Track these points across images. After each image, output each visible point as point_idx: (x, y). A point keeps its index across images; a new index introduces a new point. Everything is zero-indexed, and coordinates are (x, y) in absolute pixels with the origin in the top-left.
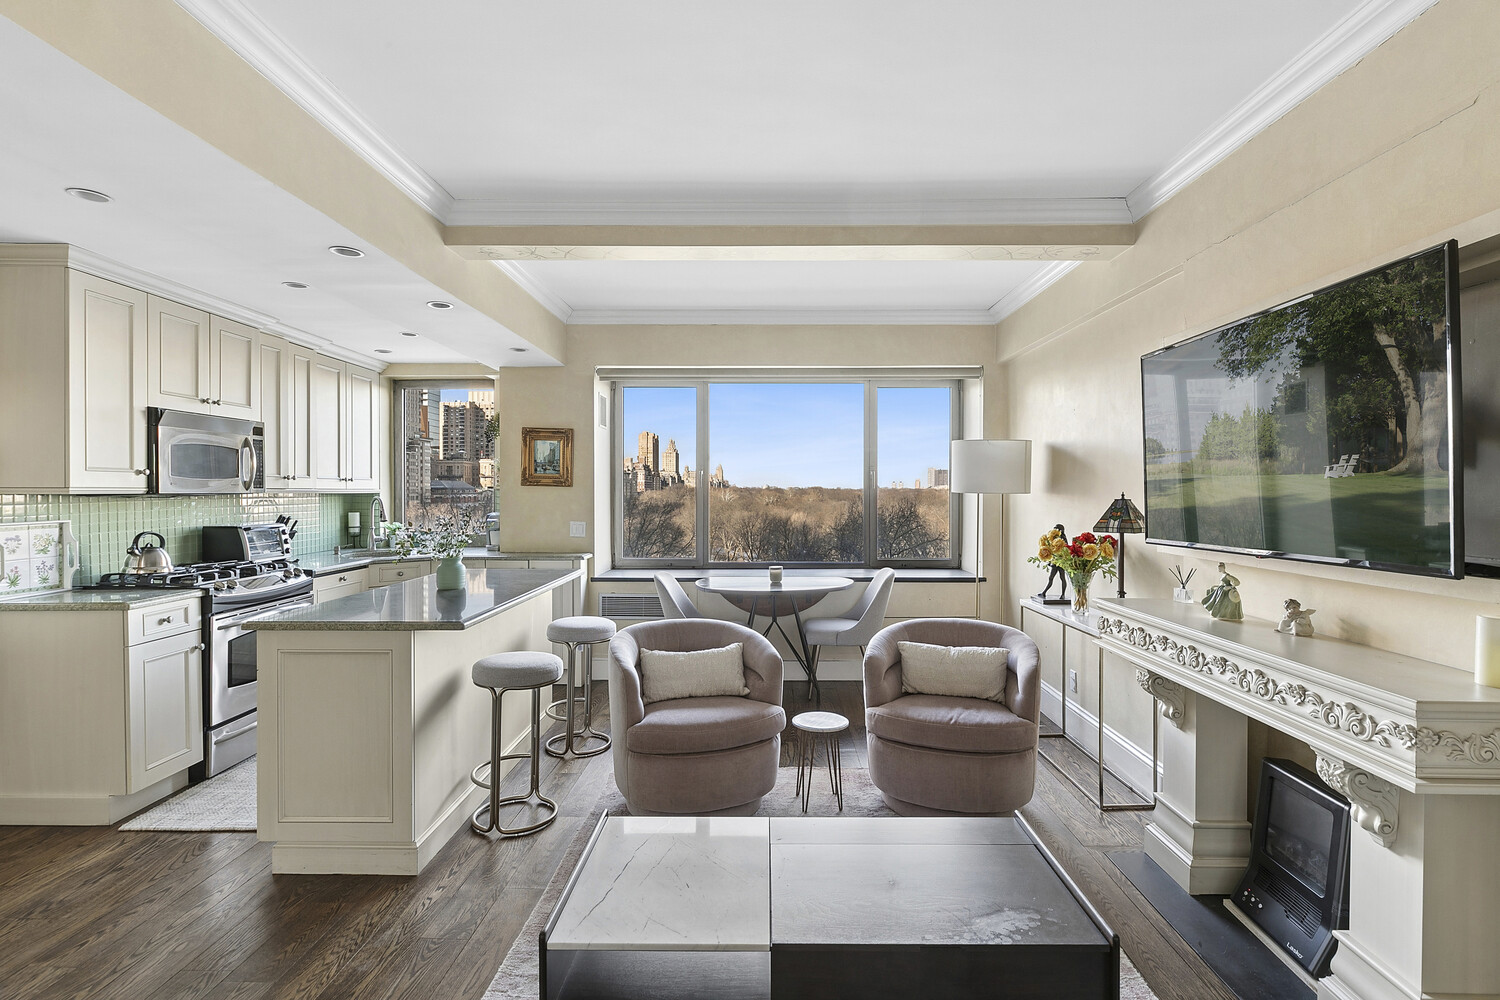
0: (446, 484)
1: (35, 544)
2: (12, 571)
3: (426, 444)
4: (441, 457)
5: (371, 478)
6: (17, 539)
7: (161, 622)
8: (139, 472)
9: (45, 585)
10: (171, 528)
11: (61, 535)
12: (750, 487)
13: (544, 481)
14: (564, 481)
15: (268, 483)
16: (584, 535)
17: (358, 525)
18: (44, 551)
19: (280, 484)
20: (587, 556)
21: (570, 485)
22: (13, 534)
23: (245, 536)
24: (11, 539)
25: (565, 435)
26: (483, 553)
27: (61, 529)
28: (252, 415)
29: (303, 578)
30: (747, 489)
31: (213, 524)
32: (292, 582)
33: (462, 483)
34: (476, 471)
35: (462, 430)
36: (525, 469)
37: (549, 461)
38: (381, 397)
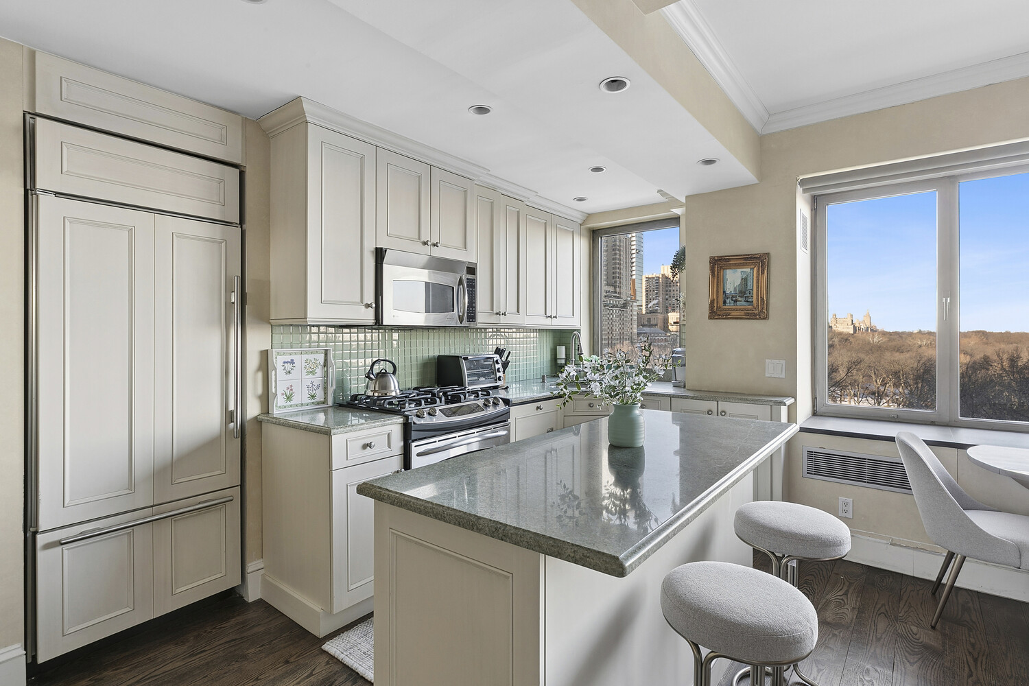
0: (647, 330)
1: (305, 367)
2: (288, 388)
3: (634, 304)
4: (644, 312)
5: (574, 317)
6: (292, 362)
7: (366, 446)
8: (368, 306)
9: (313, 401)
10: (414, 355)
11: (326, 360)
12: (900, 331)
13: (734, 313)
14: (758, 312)
15: (482, 318)
16: (783, 376)
17: (564, 357)
18: (313, 373)
19: (494, 319)
20: (789, 401)
21: (766, 318)
22: (288, 358)
23: (464, 364)
24: (287, 362)
25: (760, 261)
26: (668, 389)
27: (326, 355)
28: (468, 257)
29: (501, 407)
30: (896, 333)
31: (447, 353)
32: (491, 411)
33: (657, 329)
34: (666, 321)
35: (657, 293)
36: (712, 302)
37: (741, 292)
38: (582, 245)
